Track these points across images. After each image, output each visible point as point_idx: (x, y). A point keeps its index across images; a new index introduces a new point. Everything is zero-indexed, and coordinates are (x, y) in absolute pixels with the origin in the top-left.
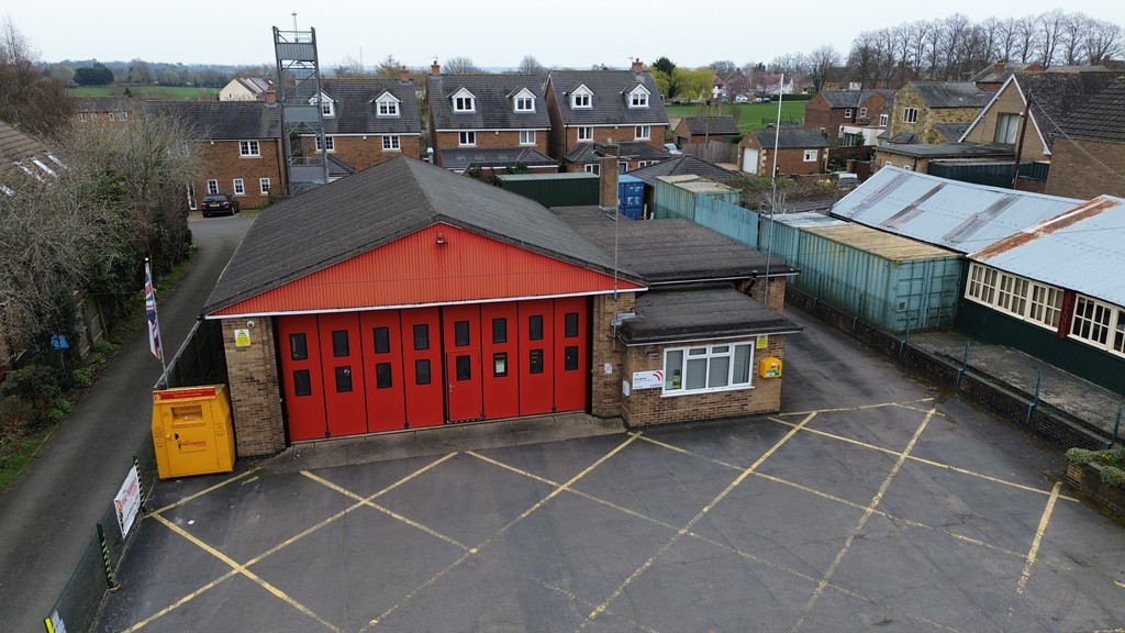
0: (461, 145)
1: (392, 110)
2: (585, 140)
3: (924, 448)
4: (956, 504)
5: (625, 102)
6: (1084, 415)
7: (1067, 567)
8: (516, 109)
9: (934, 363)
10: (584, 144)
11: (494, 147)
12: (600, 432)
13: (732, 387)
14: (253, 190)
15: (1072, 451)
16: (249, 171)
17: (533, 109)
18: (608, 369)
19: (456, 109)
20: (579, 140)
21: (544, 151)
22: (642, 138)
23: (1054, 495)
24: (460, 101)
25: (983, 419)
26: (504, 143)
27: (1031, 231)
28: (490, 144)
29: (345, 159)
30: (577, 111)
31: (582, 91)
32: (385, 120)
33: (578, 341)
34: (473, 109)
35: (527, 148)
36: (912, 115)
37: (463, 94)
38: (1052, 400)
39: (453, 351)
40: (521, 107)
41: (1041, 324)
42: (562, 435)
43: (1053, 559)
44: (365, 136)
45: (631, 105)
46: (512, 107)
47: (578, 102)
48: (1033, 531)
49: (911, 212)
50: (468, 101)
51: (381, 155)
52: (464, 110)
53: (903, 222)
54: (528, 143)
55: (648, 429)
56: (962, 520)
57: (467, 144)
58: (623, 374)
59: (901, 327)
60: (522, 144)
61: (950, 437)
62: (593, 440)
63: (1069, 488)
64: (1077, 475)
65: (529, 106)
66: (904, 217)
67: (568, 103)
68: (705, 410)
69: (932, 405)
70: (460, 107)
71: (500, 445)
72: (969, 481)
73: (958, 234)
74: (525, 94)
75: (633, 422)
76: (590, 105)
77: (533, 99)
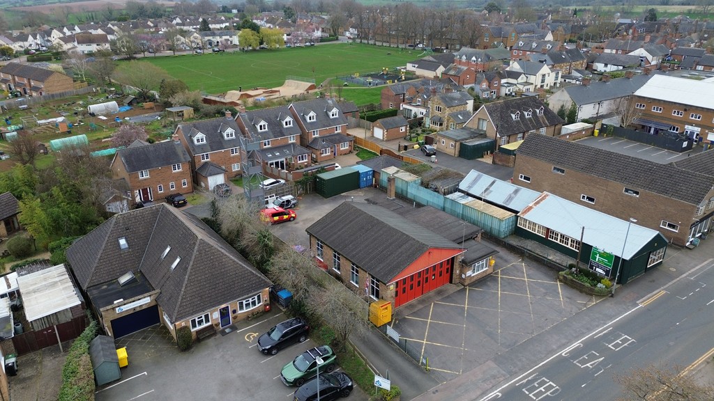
0: (265, 147)
1: (232, 135)
2: (316, 136)
3: (529, 276)
4: (544, 291)
5: (328, 116)
6: (558, 261)
7: (568, 300)
8: (285, 126)
9: (518, 249)
10: (315, 138)
11: (278, 145)
12: (459, 289)
13: (484, 269)
14: (179, 186)
15: (560, 273)
16: (177, 178)
17: (292, 125)
18: (458, 272)
19: (259, 130)
20: (314, 136)
21: (299, 143)
22: (339, 131)
23: (559, 283)
24: (261, 126)
25: (535, 264)
26: (283, 143)
27: (530, 205)
28: (277, 144)
29: (214, 163)
30: (310, 123)
31: (312, 114)
32: (229, 141)
33: (449, 266)
34: (267, 129)
35: (293, 143)
36: (439, 109)
37: (262, 123)
38: (550, 258)
39: (425, 276)
40: (286, 125)
41: (540, 235)
42: (452, 292)
43: (565, 299)
44: (223, 150)
45: (331, 117)
46: (282, 125)
47: (310, 119)
48: (559, 293)
49: (488, 191)
50: (264, 125)
51: (230, 158)
52: (263, 130)
53: (487, 195)
54: (292, 141)
55: (470, 285)
56: (546, 294)
57: (267, 146)
58: (461, 272)
59: (503, 237)
60: (290, 142)
61: (531, 272)
62: (459, 291)
63: (561, 281)
64: (562, 278)
65: (290, 124)
66: (486, 193)
67: (305, 120)
68: (479, 277)
69: (522, 262)
70: (261, 129)
71: (440, 298)
72: (543, 284)
73: (507, 201)
74: (288, 119)
75: (466, 284)
76: (315, 120)
77: (291, 120)
